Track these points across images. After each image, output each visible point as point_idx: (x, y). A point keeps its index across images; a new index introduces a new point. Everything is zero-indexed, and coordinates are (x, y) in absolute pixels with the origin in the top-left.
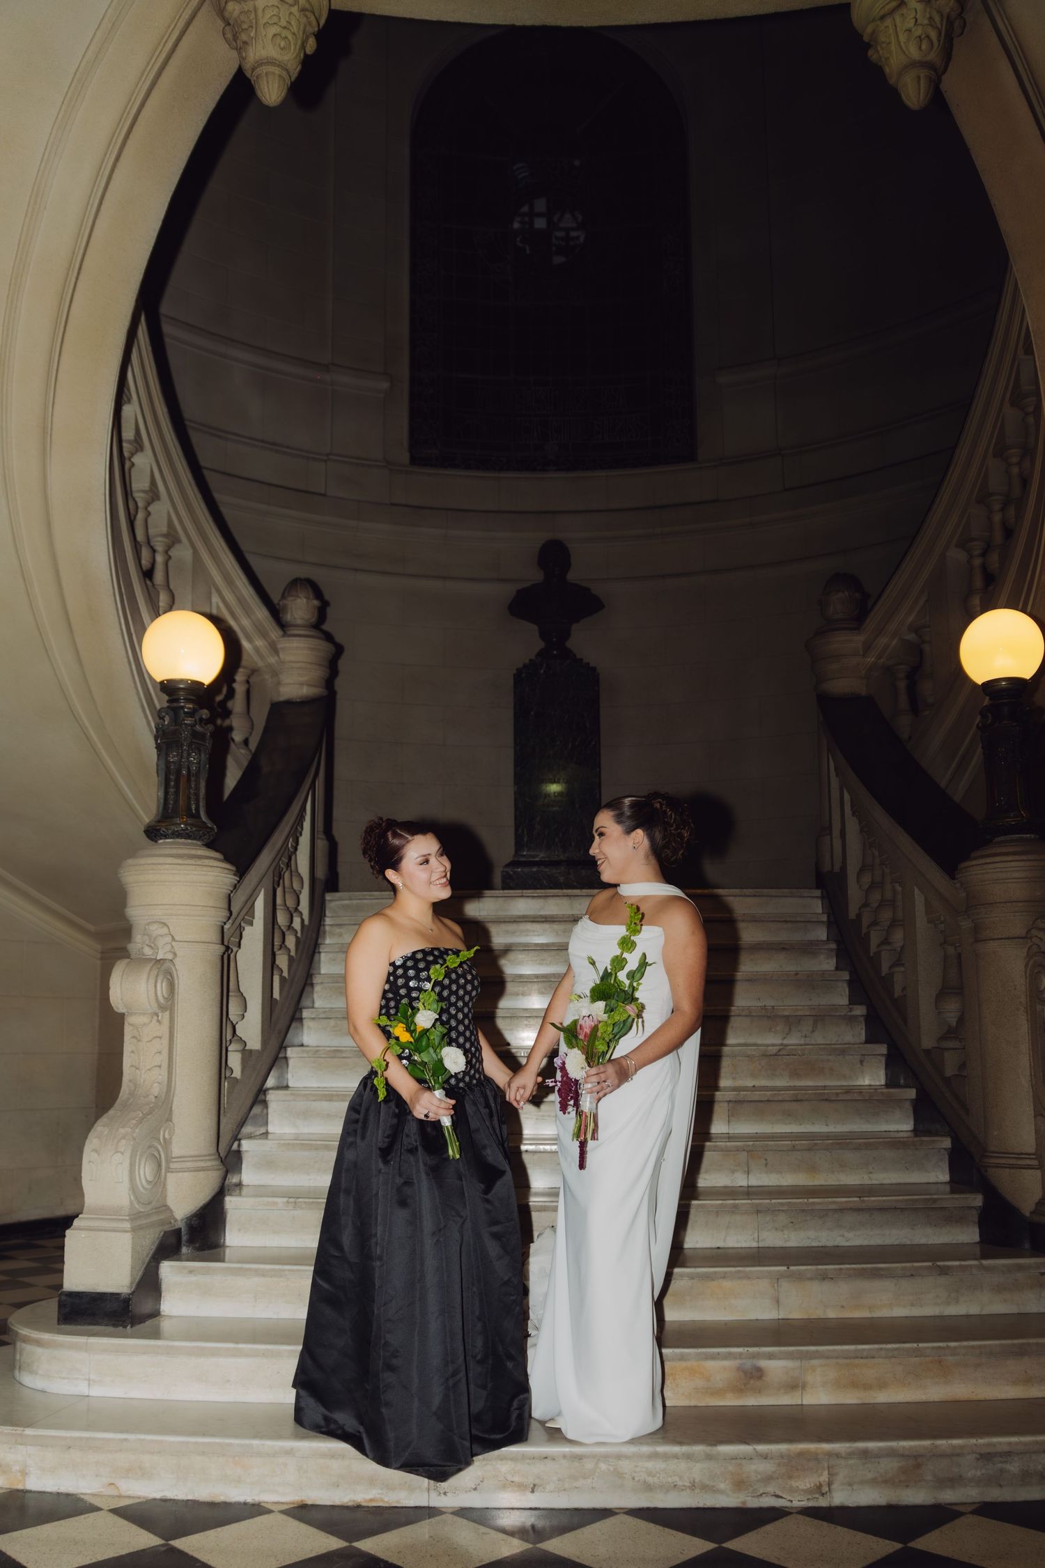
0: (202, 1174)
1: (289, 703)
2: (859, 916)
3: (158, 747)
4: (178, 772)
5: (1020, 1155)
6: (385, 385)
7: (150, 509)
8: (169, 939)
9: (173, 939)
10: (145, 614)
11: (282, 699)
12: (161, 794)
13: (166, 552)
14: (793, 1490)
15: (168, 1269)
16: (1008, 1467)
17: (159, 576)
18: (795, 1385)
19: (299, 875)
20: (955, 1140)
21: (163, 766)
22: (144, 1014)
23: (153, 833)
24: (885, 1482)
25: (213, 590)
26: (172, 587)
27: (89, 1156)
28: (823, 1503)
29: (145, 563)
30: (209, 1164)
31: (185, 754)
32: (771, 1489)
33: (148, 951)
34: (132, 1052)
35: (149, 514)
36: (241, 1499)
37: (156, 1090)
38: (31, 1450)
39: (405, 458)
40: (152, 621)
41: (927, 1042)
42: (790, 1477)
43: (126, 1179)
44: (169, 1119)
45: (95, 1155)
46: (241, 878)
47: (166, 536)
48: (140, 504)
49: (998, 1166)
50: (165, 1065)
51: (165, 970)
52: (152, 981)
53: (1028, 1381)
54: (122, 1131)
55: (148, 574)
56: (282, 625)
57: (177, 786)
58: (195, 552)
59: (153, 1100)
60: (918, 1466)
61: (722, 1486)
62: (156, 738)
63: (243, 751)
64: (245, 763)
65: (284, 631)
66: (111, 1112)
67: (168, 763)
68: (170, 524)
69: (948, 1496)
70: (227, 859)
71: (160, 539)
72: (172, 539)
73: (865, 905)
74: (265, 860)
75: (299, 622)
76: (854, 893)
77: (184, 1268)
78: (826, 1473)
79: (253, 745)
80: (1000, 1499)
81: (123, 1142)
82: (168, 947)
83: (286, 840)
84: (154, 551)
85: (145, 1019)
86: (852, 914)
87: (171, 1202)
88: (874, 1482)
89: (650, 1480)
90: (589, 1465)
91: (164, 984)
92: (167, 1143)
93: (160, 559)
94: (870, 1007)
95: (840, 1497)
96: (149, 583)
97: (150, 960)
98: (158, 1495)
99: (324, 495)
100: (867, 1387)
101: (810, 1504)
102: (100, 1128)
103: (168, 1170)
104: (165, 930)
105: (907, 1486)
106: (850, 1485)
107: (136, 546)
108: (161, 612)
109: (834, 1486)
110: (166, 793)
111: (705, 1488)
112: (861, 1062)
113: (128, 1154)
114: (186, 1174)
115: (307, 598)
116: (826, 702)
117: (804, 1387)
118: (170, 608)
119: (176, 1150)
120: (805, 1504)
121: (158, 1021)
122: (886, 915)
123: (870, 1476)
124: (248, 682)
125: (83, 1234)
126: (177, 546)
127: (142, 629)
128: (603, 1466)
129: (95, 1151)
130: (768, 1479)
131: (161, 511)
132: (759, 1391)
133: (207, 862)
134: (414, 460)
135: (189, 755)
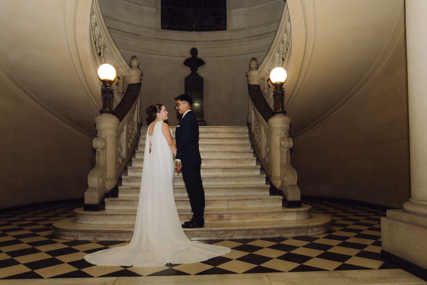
0: (113, 182)
1: (132, 84)
2: (254, 132)
3: (102, 93)
4: (106, 99)
5: (277, 177)
6: (155, 10)
7: (100, 39)
8: (105, 134)
9: (106, 134)
10: (99, 64)
11: (131, 83)
12: (103, 104)
13: (104, 49)
14: (226, 236)
15: (106, 200)
16: (267, 232)
17: (102, 55)
18: (229, 219)
19: (135, 122)
20: (267, 175)
21: (103, 97)
22: (100, 149)
23: (101, 112)
24: (244, 235)
25: (114, 58)
26: (105, 57)
27: (89, 177)
28: (232, 238)
29: (99, 52)
30: (114, 180)
31: (108, 95)
32: (222, 236)
33: (100, 136)
34: (98, 157)
35: (99, 41)
36: (121, 240)
37: (103, 164)
38: (79, 233)
39: (160, 27)
40: (101, 65)
41: (263, 157)
42: (226, 234)
43: (97, 182)
44: (106, 171)
45: (90, 177)
46: (120, 122)
47: (103, 46)
48: (97, 38)
49: (273, 179)
50: (105, 159)
51: (104, 140)
52: (102, 142)
53: (274, 218)
54: (96, 172)
55: (100, 54)
56: (131, 67)
57: (106, 102)
58: (110, 50)
59: (102, 166)
60: (250, 232)
61: (213, 236)
62: (101, 91)
63: (122, 95)
64: (122, 97)
65: (131, 68)
66: (94, 169)
67: (104, 97)
68: (104, 42)
69: (255, 237)
70: (117, 117)
71: (102, 46)
72: (105, 47)
73: (255, 129)
74: (126, 118)
75: (134, 66)
76: (253, 127)
77: (110, 200)
78: (233, 233)
79: (124, 93)
80: (265, 238)
81: (96, 174)
82: (105, 136)
83: (131, 114)
84: (101, 49)
85: (100, 150)
86: (253, 132)
87: (106, 187)
88: (241, 235)
89: (200, 235)
90: (188, 233)
91: (104, 143)
92: (106, 175)
93: (102, 51)
94: (254, 150)
95: (235, 237)
96: (99, 56)
97: (101, 138)
98: (104, 240)
99: (141, 36)
100: (243, 219)
101: (230, 239)
102: (91, 172)
103: (106, 181)
104: (104, 132)
105: (248, 235)
106: (237, 235)
107: (96, 48)
108: (102, 63)
109: (234, 236)
110: (104, 103)
111: (210, 236)
112: (251, 161)
113: (97, 177)
114: (110, 182)
115: (136, 60)
116: (250, 86)
117: (231, 219)
118: (104, 63)
119: (108, 177)
120: (228, 239)
121: (103, 151)
122: (258, 131)
123: (241, 233)
124: (123, 79)
125: (88, 193)
126: (106, 48)
127: (98, 67)
128: (191, 233)
129: (91, 176)
130: (222, 234)
131: (101, 40)
132: (222, 220)
133: (113, 118)
134: (162, 28)
135: (109, 95)
